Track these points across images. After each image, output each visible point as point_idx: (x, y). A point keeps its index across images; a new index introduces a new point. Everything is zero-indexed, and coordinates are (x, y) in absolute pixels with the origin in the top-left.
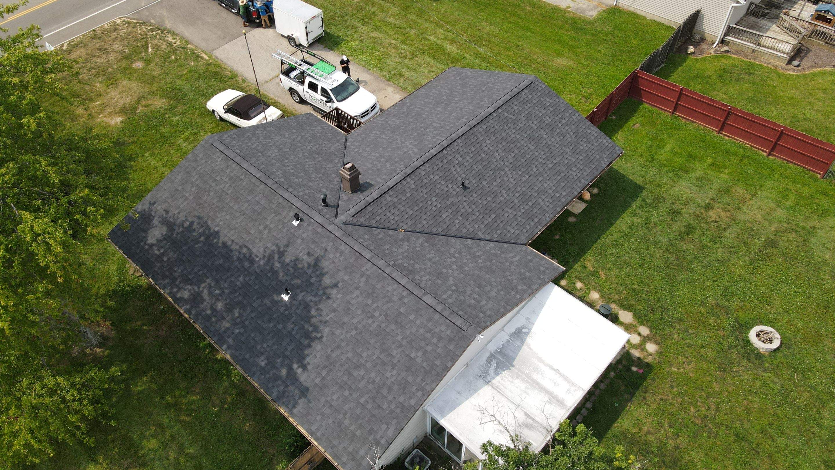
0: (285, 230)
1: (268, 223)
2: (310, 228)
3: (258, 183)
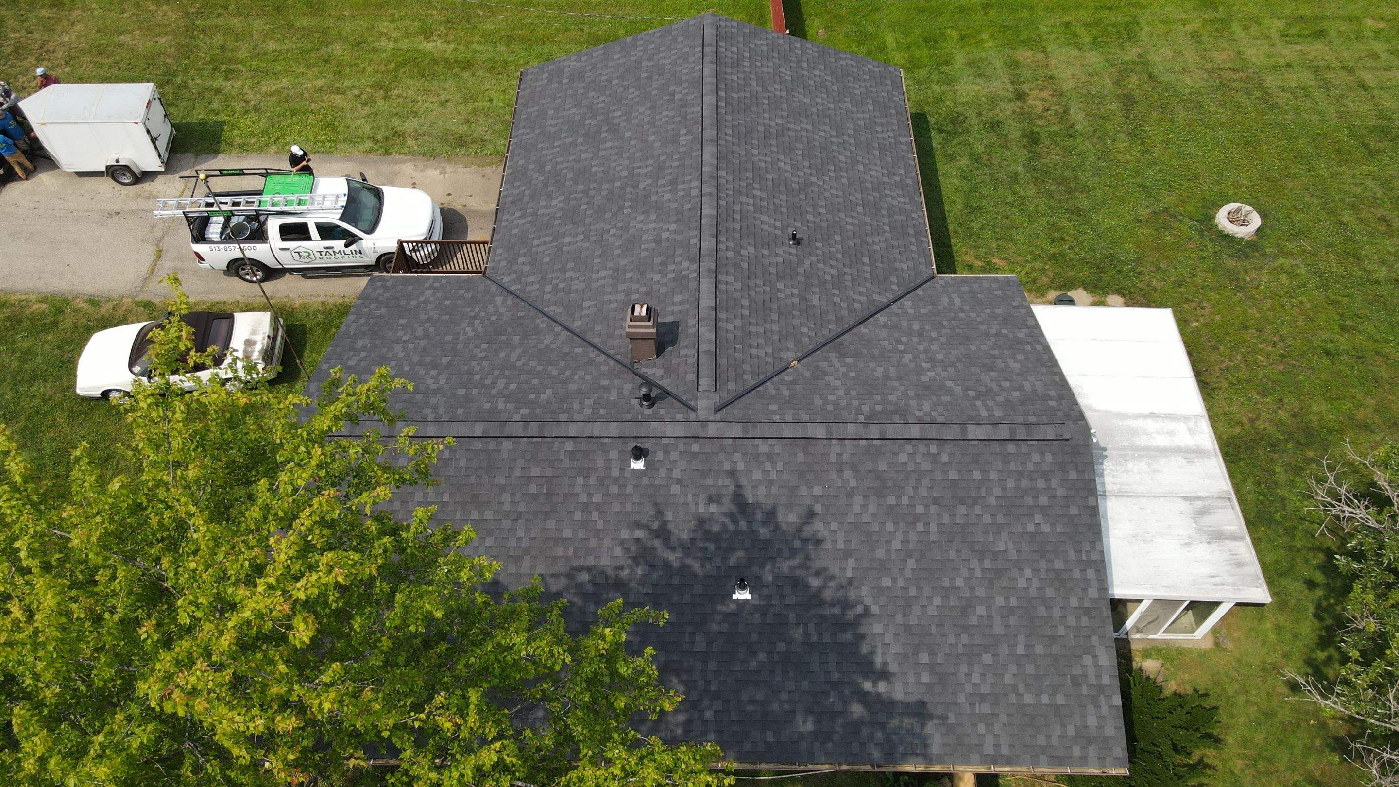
0: (629, 489)
1: (583, 498)
2: (674, 455)
3: (492, 445)
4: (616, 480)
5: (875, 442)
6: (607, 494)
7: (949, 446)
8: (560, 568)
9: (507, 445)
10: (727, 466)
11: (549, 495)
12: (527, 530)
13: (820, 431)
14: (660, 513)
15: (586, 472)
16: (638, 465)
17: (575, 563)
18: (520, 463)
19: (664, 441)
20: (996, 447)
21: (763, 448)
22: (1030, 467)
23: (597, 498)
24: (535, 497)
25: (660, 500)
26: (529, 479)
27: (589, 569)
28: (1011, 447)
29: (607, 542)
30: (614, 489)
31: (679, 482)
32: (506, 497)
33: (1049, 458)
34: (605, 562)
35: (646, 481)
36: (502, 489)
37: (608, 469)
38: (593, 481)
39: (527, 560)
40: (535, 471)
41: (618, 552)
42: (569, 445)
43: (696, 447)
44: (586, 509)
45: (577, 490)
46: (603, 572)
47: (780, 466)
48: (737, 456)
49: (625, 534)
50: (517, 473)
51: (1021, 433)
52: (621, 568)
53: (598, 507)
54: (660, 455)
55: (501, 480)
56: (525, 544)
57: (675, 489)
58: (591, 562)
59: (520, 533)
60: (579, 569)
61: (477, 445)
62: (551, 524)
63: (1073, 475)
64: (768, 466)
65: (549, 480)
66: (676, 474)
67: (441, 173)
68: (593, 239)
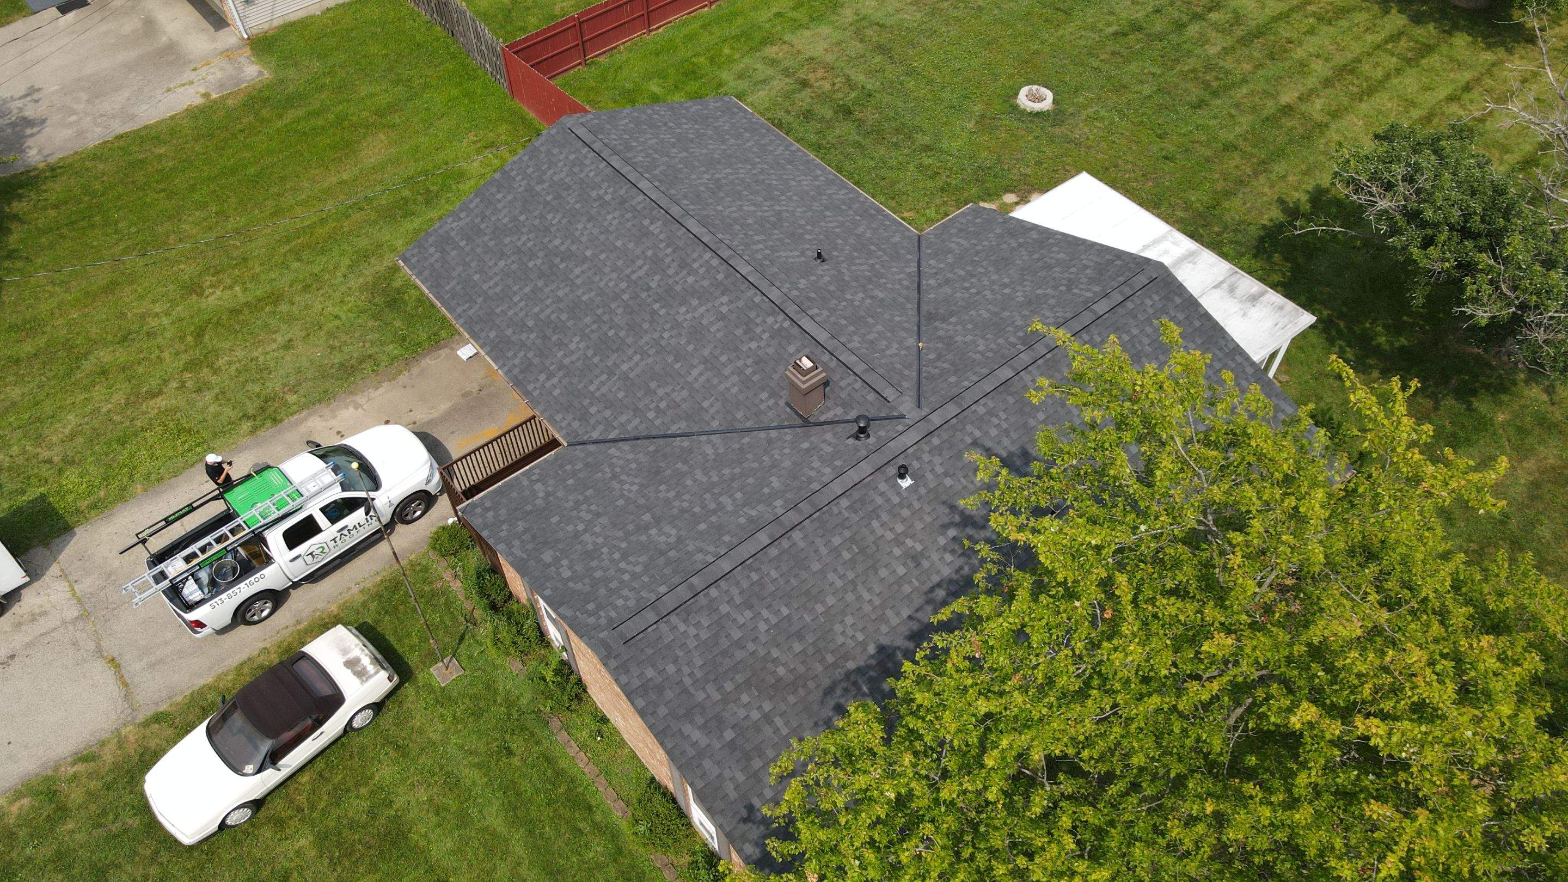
0: (917, 505)
1: (890, 536)
2: (926, 457)
3: (785, 543)
4: (901, 505)
5: (1048, 356)
6: (904, 520)
7: (1093, 328)
8: (918, 600)
9: (797, 535)
10: (969, 440)
11: (862, 551)
12: (869, 590)
13: (1006, 373)
14: (953, 508)
15: (875, 514)
16: (906, 483)
17: (926, 587)
18: (819, 542)
19: (910, 451)
20: (1119, 309)
21: (981, 410)
22: (1151, 311)
23: (900, 528)
24: (853, 560)
25: (944, 497)
26: (836, 551)
27: (939, 585)
28: (1129, 305)
29: (935, 556)
30: (905, 513)
31: (946, 474)
32: (831, 577)
33: (1156, 298)
34: (946, 572)
35: (923, 491)
36: (822, 572)
37: (888, 500)
38: (885, 517)
39: (889, 613)
40: (837, 541)
41: (948, 557)
42: (844, 502)
43: (936, 441)
44: (898, 542)
45: (880, 532)
46: (951, 581)
47: (1003, 415)
48: (969, 428)
49: (942, 541)
50: (824, 551)
51: (1128, 292)
52: (961, 568)
53: (905, 534)
54: (916, 465)
55: (816, 566)
56: (877, 602)
57: (948, 482)
58: (936, 579)
59: (866, 596)
60: (932, 590)
61: (773, 551)
62: (883, 573)
63: (1178, 300)
64: (995, 421)
65: (852, 540)
66: (940, 470)
67: (356, 408)
68: (652, 352)
